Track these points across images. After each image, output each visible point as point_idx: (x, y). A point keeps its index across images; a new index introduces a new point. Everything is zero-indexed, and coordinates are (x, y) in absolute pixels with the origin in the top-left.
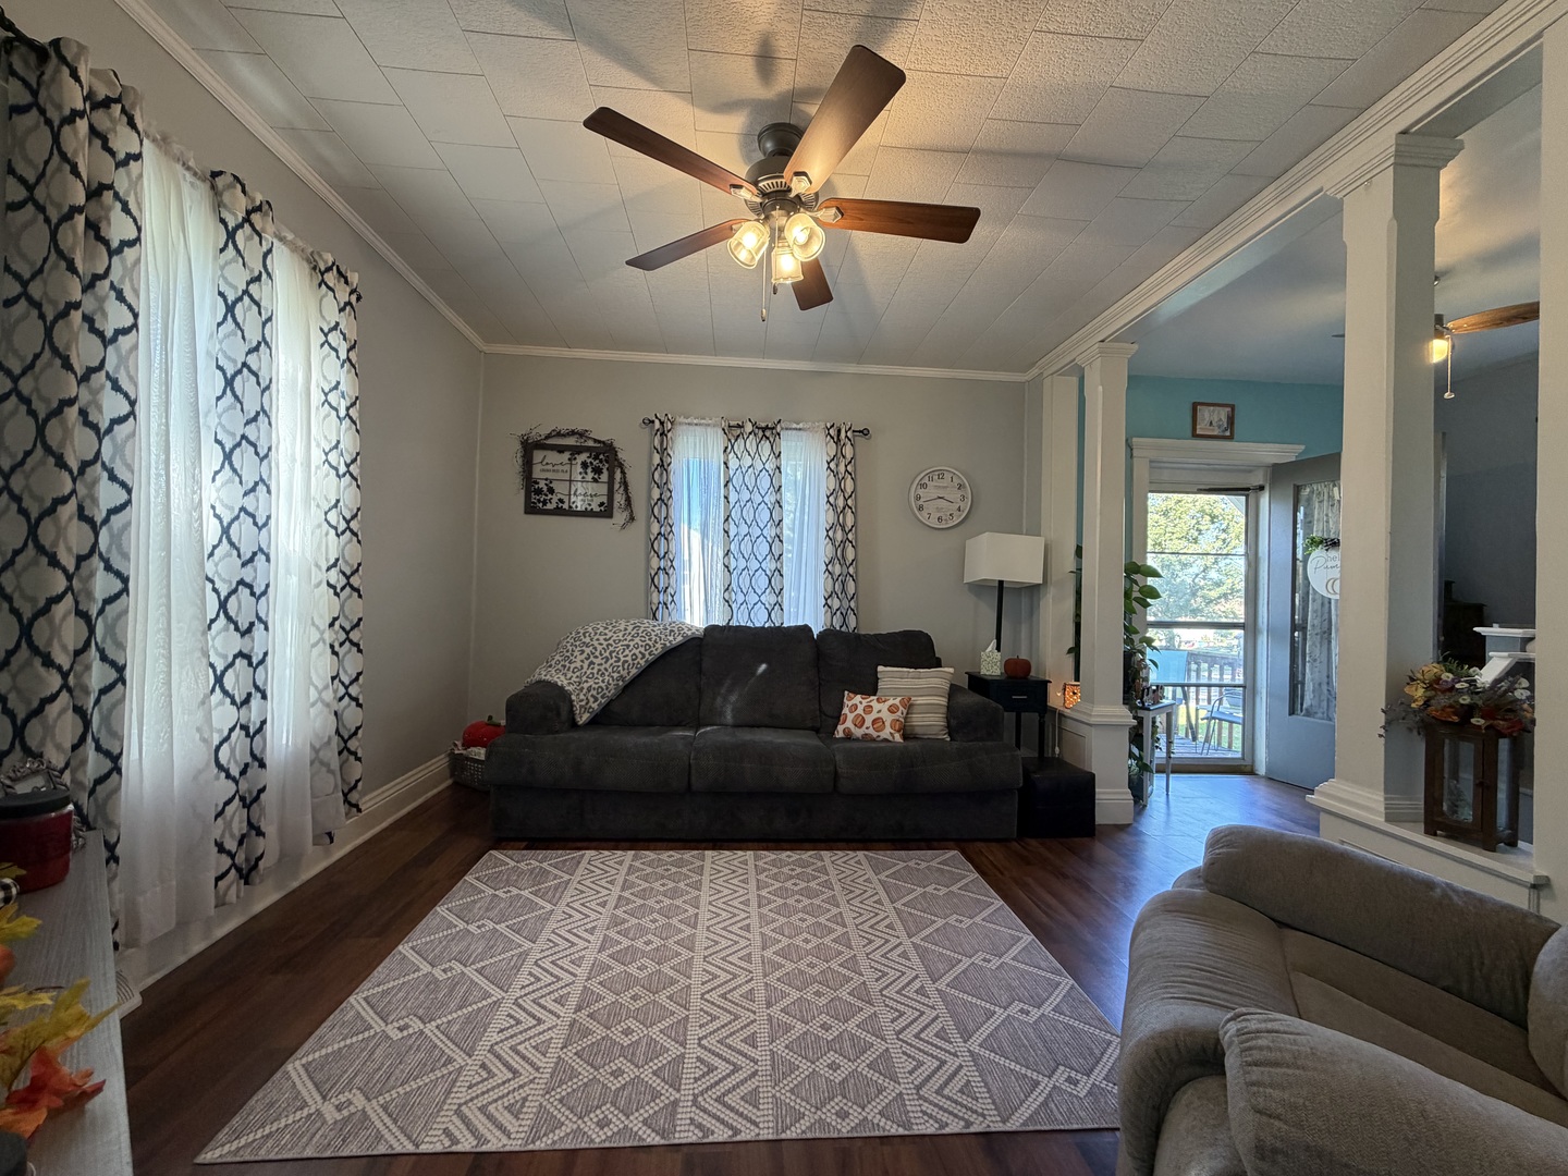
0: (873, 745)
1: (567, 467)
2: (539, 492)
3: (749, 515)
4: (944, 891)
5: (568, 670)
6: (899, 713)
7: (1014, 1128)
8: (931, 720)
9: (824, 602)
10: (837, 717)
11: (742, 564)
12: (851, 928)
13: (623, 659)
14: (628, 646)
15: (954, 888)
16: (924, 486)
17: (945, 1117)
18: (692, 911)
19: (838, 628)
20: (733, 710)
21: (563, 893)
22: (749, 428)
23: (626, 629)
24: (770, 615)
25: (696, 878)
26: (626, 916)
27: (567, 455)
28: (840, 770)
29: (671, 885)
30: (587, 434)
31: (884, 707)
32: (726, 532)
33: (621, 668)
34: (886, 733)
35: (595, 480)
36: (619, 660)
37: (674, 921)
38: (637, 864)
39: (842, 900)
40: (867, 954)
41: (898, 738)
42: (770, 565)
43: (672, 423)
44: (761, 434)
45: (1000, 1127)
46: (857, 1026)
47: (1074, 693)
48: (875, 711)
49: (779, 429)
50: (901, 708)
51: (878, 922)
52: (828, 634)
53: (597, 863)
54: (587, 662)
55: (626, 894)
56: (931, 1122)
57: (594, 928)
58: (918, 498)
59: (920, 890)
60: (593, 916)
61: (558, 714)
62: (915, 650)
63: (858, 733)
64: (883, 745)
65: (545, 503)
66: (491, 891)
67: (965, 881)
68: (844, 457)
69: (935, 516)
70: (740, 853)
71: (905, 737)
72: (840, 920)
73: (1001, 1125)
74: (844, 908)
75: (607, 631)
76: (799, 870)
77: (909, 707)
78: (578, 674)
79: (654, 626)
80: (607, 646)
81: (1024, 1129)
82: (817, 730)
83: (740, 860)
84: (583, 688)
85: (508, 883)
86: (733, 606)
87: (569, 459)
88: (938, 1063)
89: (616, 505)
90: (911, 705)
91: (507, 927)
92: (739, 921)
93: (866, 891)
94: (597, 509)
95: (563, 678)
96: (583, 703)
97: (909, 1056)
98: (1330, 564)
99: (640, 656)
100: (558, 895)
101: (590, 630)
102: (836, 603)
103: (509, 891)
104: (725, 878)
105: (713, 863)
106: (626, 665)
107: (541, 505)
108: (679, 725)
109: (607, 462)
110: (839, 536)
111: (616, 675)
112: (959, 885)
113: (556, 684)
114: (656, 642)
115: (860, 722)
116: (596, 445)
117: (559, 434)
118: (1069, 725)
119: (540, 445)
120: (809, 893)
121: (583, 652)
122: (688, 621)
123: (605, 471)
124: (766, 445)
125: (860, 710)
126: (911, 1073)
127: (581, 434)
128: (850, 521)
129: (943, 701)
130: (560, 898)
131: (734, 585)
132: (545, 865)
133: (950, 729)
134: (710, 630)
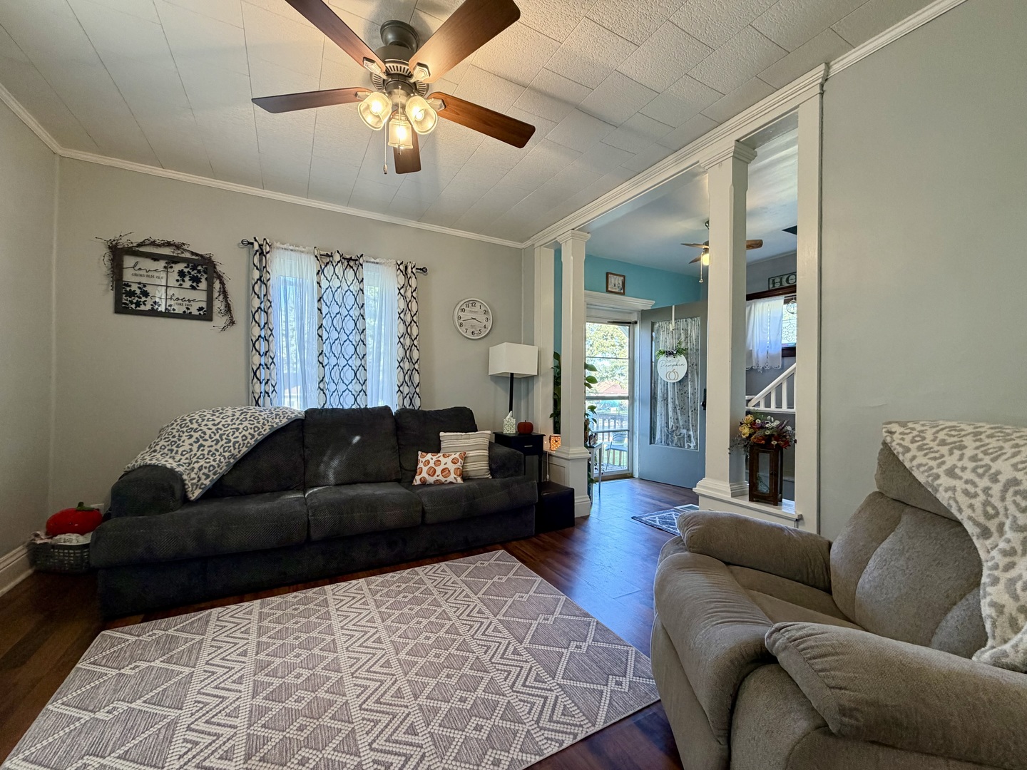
0: (444, 487)
1: (163, 275)
2: (132, 294)
3: (337, 325)
4: (505, 579)
5: (177, 453)
6: (459, 464)
7: (601, 728)
8: (479, 467)
9: (397, 389)
10: (414, 471)
11: (333, 361)
12: (455, 620)
13: (233, 440)
14: (238, 429)
15: (510, 575)
16: (463, 310)
17: (560, 737)
18: (328, 639)
19: (408, 407)
20: (334, 473)
21: (198, 653)
22: (337, 257)
23: (234, 415)
24: (356, 399)
25: (324, 610)
26: (269, 659)
27: (162, 263)
28: (426, 508)
29: (303, 621)
30: (185, 247)
31: (449, 460)
32: (321, 336)
33: (232, 448)
34: (451, 478)
35: (193, 288)
36: (230, 441)
37: (316, 651)
38: (266, 610)
39: (441, 600)
40: (473, 636)
41: (459, 480)
42: (355, 362)
43: (270, 246)
44: (346, 263)
45: (592, 730)
46: (483, 691)
47: (556, 441)
48: (443, 463)
49: (361, 261)
50: (460, 460)
51: (471, 611)
52: (403, 411)
53: (226, 618)
54: (196, 446)
55: (264, 639)
56: (553, 743)
57: (241, 677)
58: (459, 318)
59: (490, 582)
60: (237, 666)
61: (173, 494)
62: (462, 420)
63: (431, 480)
64: (451, 486)
65: (138, 304)
66: (114, 672)
67: (515, 569)
68: (410, 286)
69: (470, 330)
70: (354, 582)
71: (464, 479)
72: (445, 616)
73: (593, 728)
74: (445, 606)
75: (214, 417)
76: (404, 586)
77: (465, 458)
78: (187, 456)
79: (261, 411)
80: (217, 430)
81: (606, 725)
82: (399, 481)
83: (356, 587)
84: (193, 468)
85: (133, 659)
86: (327, 392)
87: (165, 267)
88: (543, 699)
89: (215, 309)
90: (466, 457)
91: (145, 702)
92: (371, 637)
93: (455, 591)
94: (196, 313)
95: (171, 461)
96: (195, 481)
97: (524, 701)
98: (668, 364)
99: (250, 437)
100: (193, 657)
101: (197, 417)
102: (406, 390)
103: (138, 667)
104: (348, 605)
105: (334, 594)
106: (237, 445)
107: (133, 306)
108: (287, 489)
109: (206, 273)
110: (408, 342)
111: (227, 454)
112: (512, 572)
113: (164, 468)
114: (263, 424)
115: (432, 472)
116: (194, 257)
117: (153, 244)
118: (555, 461)
119: (132, 251)
120: (418, 602)
121: (191, 437)
123: (203, 280)
124: (351, 272)
125: (432, 464)
126: (529, 713)
127: (178, 246)
128: (415, 331)
129: (486, 453)
130: (197, 659)
131: (327, 378)
132: (171, 632)
133: (492, 471)
134: (310, 413)
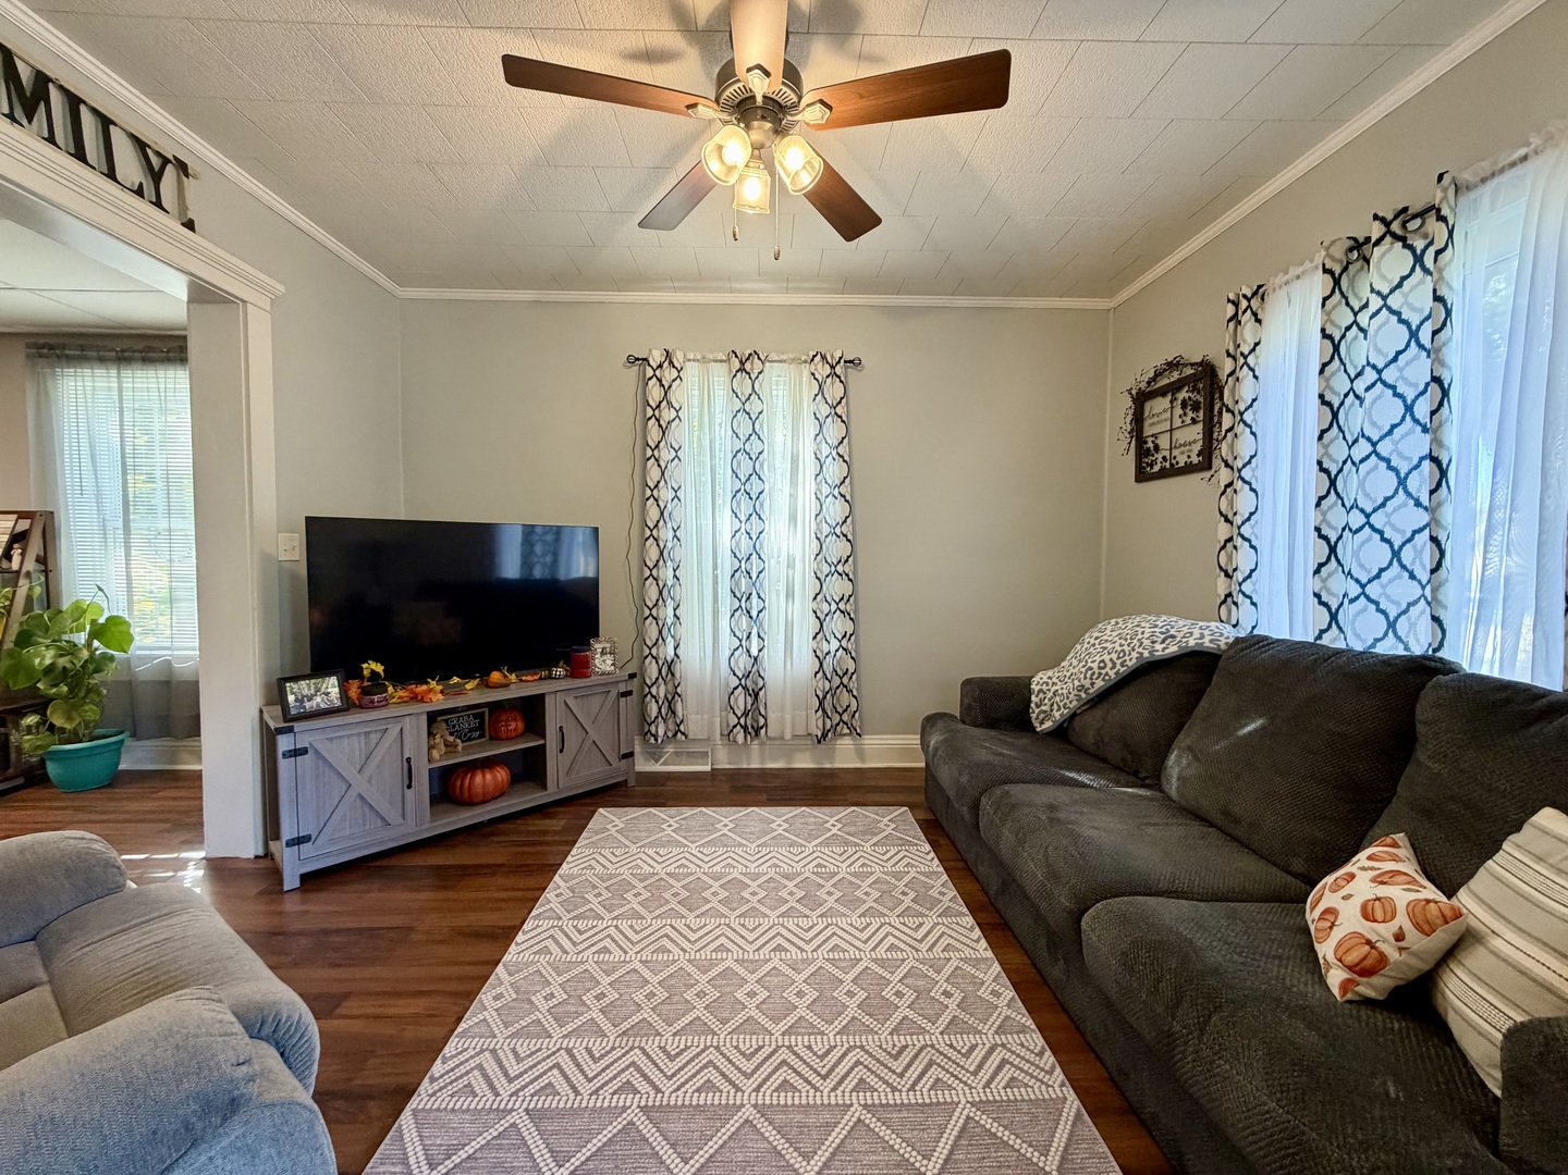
1: (1169, 413)
2: (1148, 452)
7: (402, 1117)
27: (1169, 398)
35: (1193, 421)
45: (413, 1103)
65: (1152, 465)
73: (414, 1106)
81: (396, 1125)
87: (1171, 402)
88: (512, 1075)
94: (1196, 460)
107: (1148, 469)
117: (1158, 374)
123: (1203, 403)
126: (514, 1051)
127: (1172, 365)
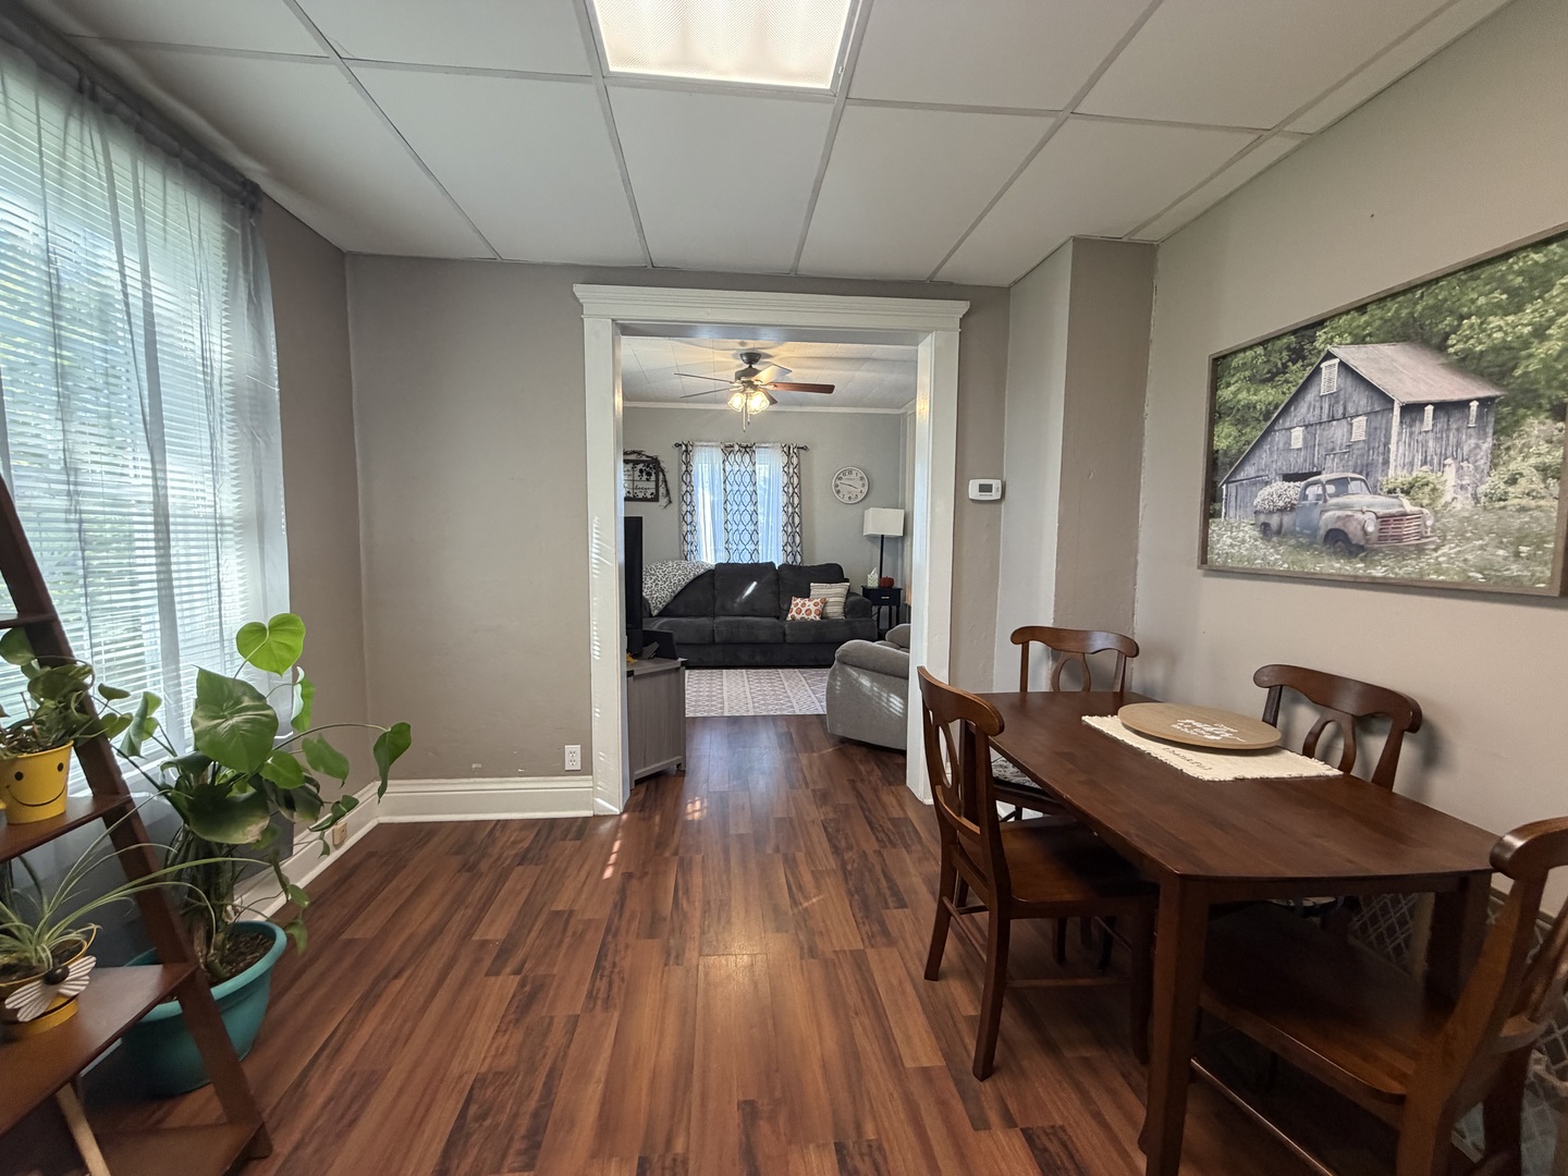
0: (806, 623)
1: (631, 472)
3: (738, 499)
6: (820, 607)
8: (835, 610)
9: (782, 548)
10: (788, 610)
11: (735, 527)
13: (674, 582)
14: (676, 575)
16: (840, 479)
18: (720, 683)
19: (790, 563)
22: (737, 448)
23: (673, 566)
24: (751, 556)
25: (720, 676)
26: (693, 684)
27: (631, 466)
28: (788, 635)
29: (709, 678)
30: (642, 453)
31: (812, 603)
32: (725, 509)
33: (673, 587)
34: (812, 616)
35: (648, 480)
36: (671, 582)
37: (713, 685)
38: (692, 673)
41: (818, 618)
42: (751, 528)
43: (692, 446)
44: (744, 450)
48: (807, 606)
49: (754, 448)
50: (821, 604)
51: (798, 685)
52: (784, 566)
54: (654, 584)
55: (691, 680)
58: (837, 486)
62: (832, 574)
63: (798, 617)
64: (810, 622)
68: (792, 464)
69: (846, 497)
70: (739, 670)
71: (822, 618)
74: (785, 682)
75: (663, 567)
76: (766, 674)
77: (825, 603)
78: (651, 590)
79: (688, 564)
80: (664, 575)
82: (778, 618)
84: (654, 597)
86: (731, 552)
87: (633, 469)
89: (661, 494)
92: (740, 685)
94: (649, 497)
96: (655, 605)
99: (682, 580)
101: (653, 567)
104: (733, 676)
105: (727, 672)
106: (676, 585)
108: (705, 616)
109: (655, 469)
110: (790, 510)
111: (670, 590)
114: (690, 572)
115: (799, 612)
116: (649, 459)
120: (770, 678)
121: (651, 579)
122: (704, 560)
124: (747, 457)
125: (800, 606)
127: (639, 453)
128: (797, 501)
129: (843, 600)
131: (731, 540)
133: (846, 613)
134: (719, 566)
